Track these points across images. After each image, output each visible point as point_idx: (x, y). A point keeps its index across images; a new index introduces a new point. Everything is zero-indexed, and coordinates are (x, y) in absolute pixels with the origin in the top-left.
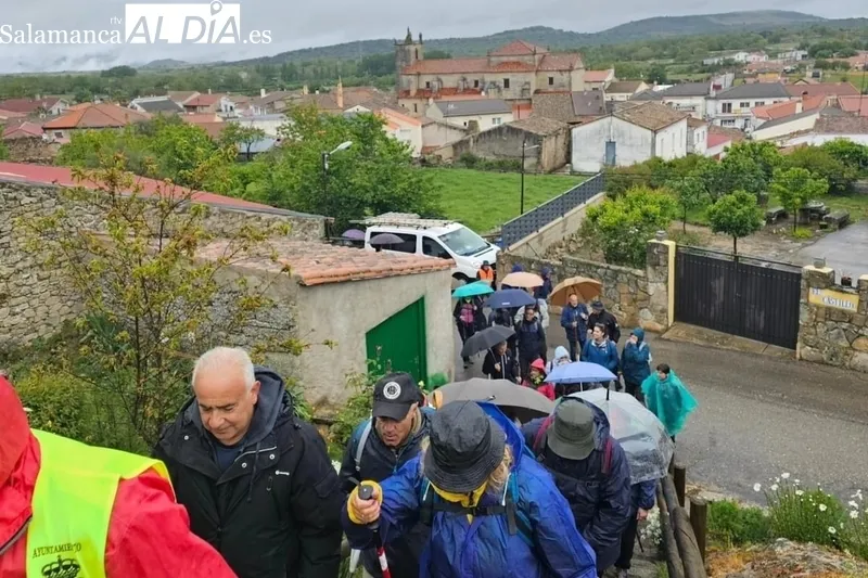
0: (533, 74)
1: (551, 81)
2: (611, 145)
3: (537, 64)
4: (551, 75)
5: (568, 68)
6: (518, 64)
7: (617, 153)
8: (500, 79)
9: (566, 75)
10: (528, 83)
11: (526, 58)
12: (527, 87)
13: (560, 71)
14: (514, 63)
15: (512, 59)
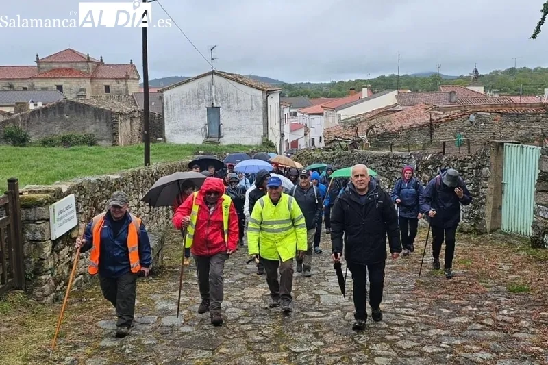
0: (88, 82)
1: (107, 88)
2: (213, 111)
3: (91, 71)
4: (107, 83)
5: (124, 76)
6: (71, 70)
7: (222, 121)
8: (53, 84)
9: (122, 83)
10: (84, 90)
11: (80, 65)
12: (83, 93)
13: (116, 79)
14: (67, 70)
15: (64, 66)
